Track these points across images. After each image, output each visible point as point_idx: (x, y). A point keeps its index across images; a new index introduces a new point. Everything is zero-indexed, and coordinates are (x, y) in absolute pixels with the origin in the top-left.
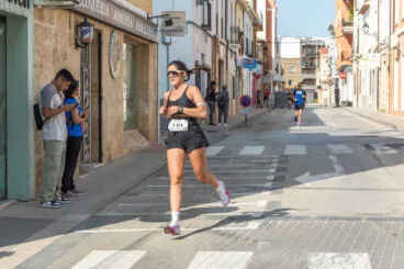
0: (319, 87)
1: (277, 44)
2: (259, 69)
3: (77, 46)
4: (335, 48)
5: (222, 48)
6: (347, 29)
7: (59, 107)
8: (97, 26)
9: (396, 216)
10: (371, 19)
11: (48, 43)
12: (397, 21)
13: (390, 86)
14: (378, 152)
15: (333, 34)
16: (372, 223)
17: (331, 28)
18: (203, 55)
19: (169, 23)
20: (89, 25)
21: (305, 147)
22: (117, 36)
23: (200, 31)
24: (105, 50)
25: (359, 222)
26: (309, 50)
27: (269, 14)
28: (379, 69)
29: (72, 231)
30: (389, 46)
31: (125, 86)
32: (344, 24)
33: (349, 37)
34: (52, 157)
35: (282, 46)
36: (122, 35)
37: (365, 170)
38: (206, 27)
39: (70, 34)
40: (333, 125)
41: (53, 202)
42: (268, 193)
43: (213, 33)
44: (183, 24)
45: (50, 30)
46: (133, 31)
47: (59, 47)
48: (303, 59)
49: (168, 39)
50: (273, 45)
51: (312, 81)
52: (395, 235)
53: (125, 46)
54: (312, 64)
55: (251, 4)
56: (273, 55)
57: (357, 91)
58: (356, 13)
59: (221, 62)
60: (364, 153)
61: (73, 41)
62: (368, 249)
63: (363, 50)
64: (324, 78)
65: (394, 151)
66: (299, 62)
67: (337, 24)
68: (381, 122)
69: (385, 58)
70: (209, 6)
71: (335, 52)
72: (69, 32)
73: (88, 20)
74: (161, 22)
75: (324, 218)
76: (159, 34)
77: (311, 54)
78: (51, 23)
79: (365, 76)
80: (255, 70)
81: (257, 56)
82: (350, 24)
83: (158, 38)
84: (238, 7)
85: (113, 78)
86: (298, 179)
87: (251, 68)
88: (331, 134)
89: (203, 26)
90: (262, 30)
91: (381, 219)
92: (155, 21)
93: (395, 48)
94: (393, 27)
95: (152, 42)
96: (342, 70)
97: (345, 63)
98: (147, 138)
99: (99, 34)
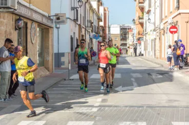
0: (129, 47)
1: (109, 28)
2: (100, 39)
3: (16, 29)
4: (136, 29)
5: (83, 30)
6: (141, 21)
7: (7, 57)
8: (25, 20)
9: (160, 105)
10: (152, 16)
11: (2, 28)
12: (163, 17)
13: (160, 47)
14: (154, 77)
15: (134, 23)
16: (149, 109)
17: (134, 20)
18: (74, 33)
19: (58, 19)
20: (21, 20)
21: (120, 74)
22: (35, 25)
23: (73, 22)
24: (29, 31)
25: (143, 108)
26: (124, 30)
27: (105, 14)
28: (155, 39)
29: (13, 112)
30: (160, 28)
31: (38, 47)
32: (140, 19)
33: (142, 24)
34: (4, 79)
35: (111, 29)
36: (37, 24)
37: (148, 85)
38: (75, 20)
39: (13, 24)
40: (134, 64)
41: (5, 99)
42: (102, 95)
43: (79, 23)
44: (64, 19)
45: (4, 22)
46: (42, 23)
47: (8, 30)
48: (121, 35)
49: (58, 26)
50: (107, 28)
51: (125, 45)
52: (159, 114)
53: (38, 29)
54: (125, 37)
55: (97, 10)
56: (107, 33)
57: (145, 49)
58: (145, 13)
59: (82, 36)
60: (148, 77)
61: (14, 27)
62: (146, 120)
63: (148, 30)
64: (131, 43)
65: (161, 76)
66: (119, 36)
67: (136, 18)
68: (155, 63)
69: (158, 34)
70: (77, 11)
71: (135, 31)
72: (12, 23)
73: (21, 18)
74: (54, 18)
75: (126, 107)
76: (54, 23)
77: (125, 32)
78: (4, 19)
79: (149, 42)
80: (98, 40)
81: (100, 33)
82: (142, 18)
83: (54, 25)
84: (91, 11)
85: (32, 43)
86: (116, 89)
87: (96, 39)
88: (133, 68)
89: (74, 20)
90: (102, 21)
91: (153, 107)
92: (52, 18)
93: (162, 29)
94: (162, 20)
95: (51, 27)
96: (139, 39)
97: (140, 36)
98: (49, 71)
99: (26, 24)
